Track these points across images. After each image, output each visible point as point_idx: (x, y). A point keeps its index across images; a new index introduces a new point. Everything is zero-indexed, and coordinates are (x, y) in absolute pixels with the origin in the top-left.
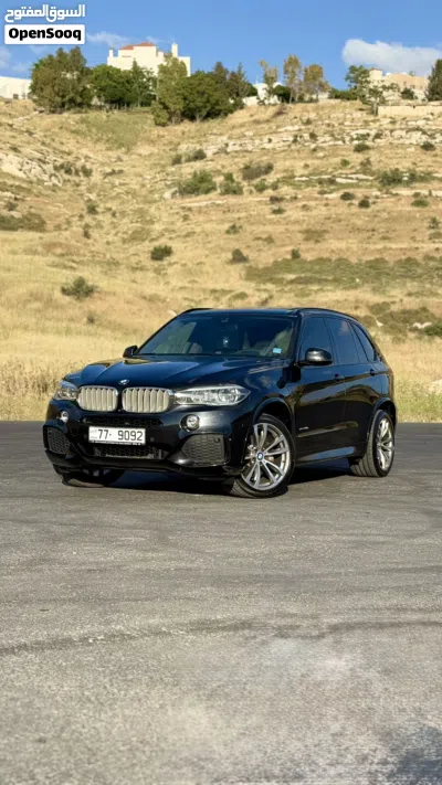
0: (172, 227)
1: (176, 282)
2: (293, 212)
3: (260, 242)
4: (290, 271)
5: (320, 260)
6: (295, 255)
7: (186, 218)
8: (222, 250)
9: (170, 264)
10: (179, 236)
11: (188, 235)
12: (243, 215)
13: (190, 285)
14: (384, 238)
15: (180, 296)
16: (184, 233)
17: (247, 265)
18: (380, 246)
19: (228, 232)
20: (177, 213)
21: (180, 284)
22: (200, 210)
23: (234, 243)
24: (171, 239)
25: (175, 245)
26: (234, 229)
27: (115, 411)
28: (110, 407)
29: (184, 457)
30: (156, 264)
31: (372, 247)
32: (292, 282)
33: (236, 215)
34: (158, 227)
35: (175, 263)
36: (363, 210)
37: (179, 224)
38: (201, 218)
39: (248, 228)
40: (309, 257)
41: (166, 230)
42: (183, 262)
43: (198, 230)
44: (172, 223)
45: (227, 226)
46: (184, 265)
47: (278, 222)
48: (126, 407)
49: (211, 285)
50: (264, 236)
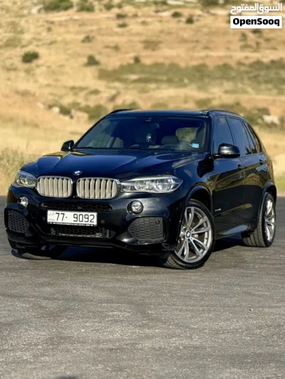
0: (38, 37)
1: (42, 81)
2: (134, 26)
3: (109, 50)
4: (133, 72)
5: (157, 65)
6: (137, 60)
7: (49, 30)
8: (80, 55)
9: (38, 66)
10: (44, 44)
11: (52, 43)
12: (94, 28)
13: (54, 83)
14: (206, 48)
15: (46, 91)
16: (49, 41)
17: (99, 67)
18: (203, 54)
19: (83, 41)
20: (43, 26)
21: (46, 82)
22: (61, 24)
23: (88, 50)
24: (37, 46)
25: (42, 51)
26: (88, 39)
27: (70, 198)
28: (66, 194)
29: (129, 236)
30: (27, 66)
31: (196, 54)
32: (135, 81)
33: (89, 28)
34: (27, 37)
35: (42, 65)
36: (189, 26)
37: (44, 34)
38: (62, 30)
39: (99, 38)
40: (147, 61)
41: (34, 39)
42: (48, 64)
43: (59, 39)
44: (39, 34)
45: (82, 37)
46: (49, 67)
47: (122, 35)
48: (80, 194)
49: (71, 83)
50: (112, 45)
